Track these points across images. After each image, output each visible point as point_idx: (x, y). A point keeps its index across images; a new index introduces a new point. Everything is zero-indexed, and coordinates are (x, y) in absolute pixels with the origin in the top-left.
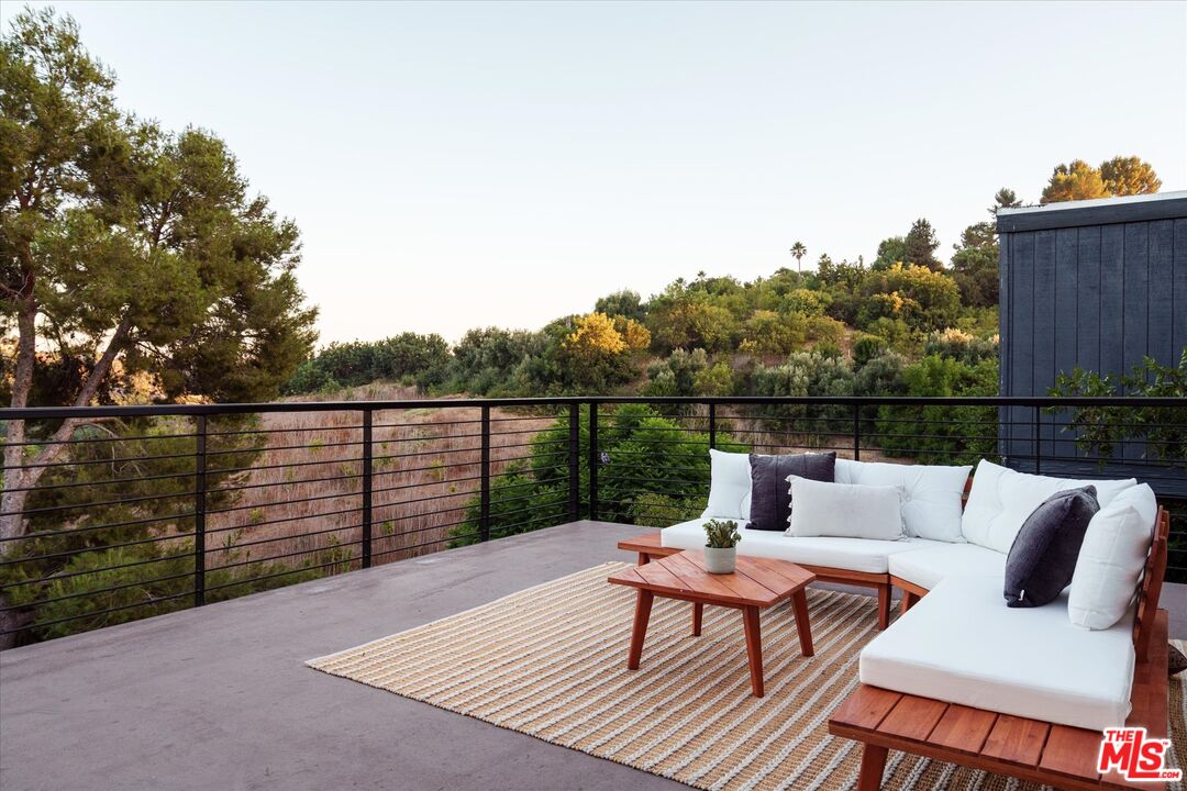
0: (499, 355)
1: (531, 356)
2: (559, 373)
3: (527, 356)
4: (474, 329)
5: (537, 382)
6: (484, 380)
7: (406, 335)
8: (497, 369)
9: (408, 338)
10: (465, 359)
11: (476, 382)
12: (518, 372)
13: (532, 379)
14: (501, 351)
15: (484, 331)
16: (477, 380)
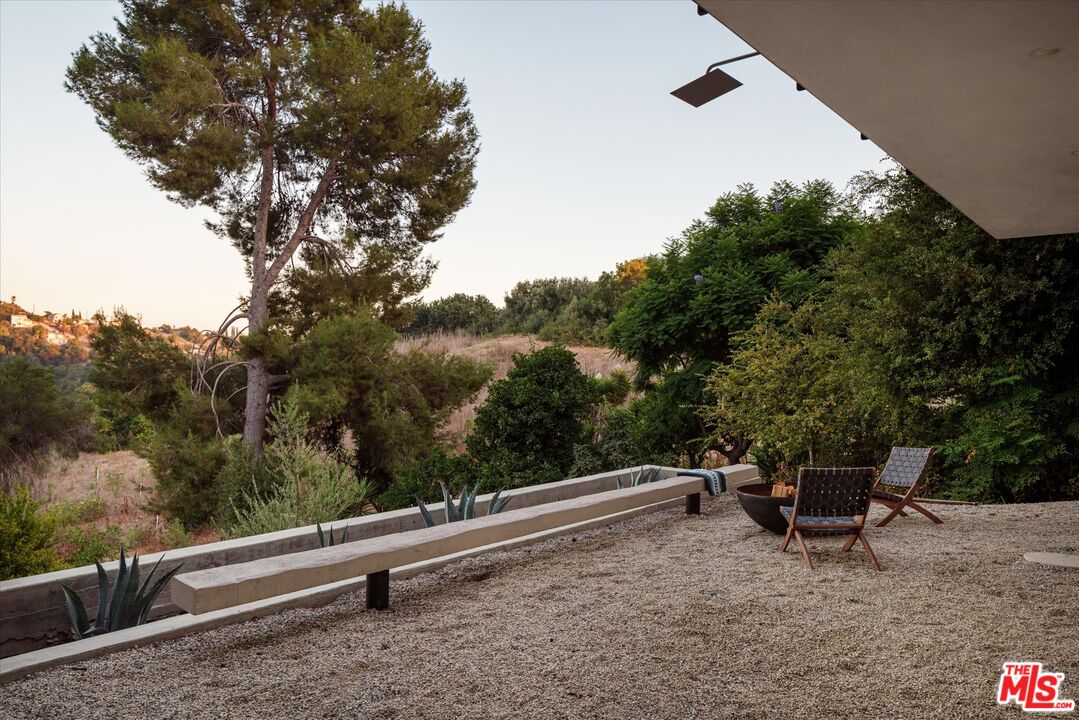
0: (548, 299)
1: (579, 298)
2: (605, 310)
3: (575, 297)
4: (523, 282)
5: (584, 319)
6: (536, 321)
7: (457, 296)
8: (546, 311)
9: (459, 298)
10: (517, 306)
11: (527, 324)
12: (567, 312)
13: (580, 316)
14: (550, 295)
15: (532, 283)
16: (528, 321)
